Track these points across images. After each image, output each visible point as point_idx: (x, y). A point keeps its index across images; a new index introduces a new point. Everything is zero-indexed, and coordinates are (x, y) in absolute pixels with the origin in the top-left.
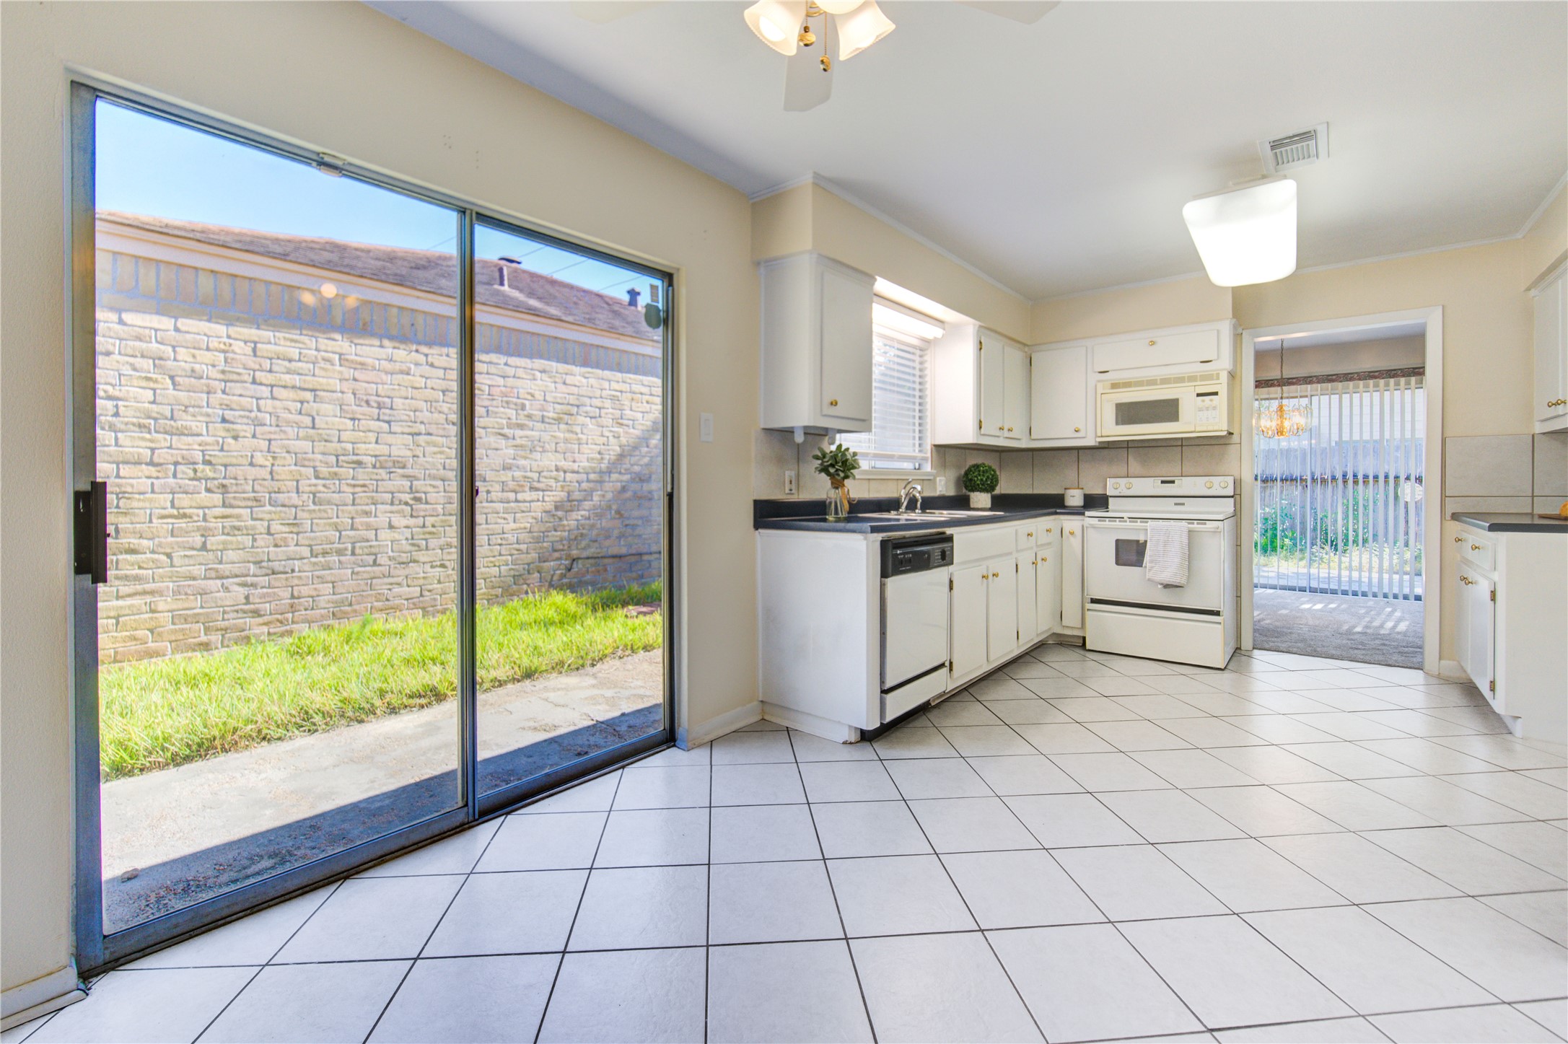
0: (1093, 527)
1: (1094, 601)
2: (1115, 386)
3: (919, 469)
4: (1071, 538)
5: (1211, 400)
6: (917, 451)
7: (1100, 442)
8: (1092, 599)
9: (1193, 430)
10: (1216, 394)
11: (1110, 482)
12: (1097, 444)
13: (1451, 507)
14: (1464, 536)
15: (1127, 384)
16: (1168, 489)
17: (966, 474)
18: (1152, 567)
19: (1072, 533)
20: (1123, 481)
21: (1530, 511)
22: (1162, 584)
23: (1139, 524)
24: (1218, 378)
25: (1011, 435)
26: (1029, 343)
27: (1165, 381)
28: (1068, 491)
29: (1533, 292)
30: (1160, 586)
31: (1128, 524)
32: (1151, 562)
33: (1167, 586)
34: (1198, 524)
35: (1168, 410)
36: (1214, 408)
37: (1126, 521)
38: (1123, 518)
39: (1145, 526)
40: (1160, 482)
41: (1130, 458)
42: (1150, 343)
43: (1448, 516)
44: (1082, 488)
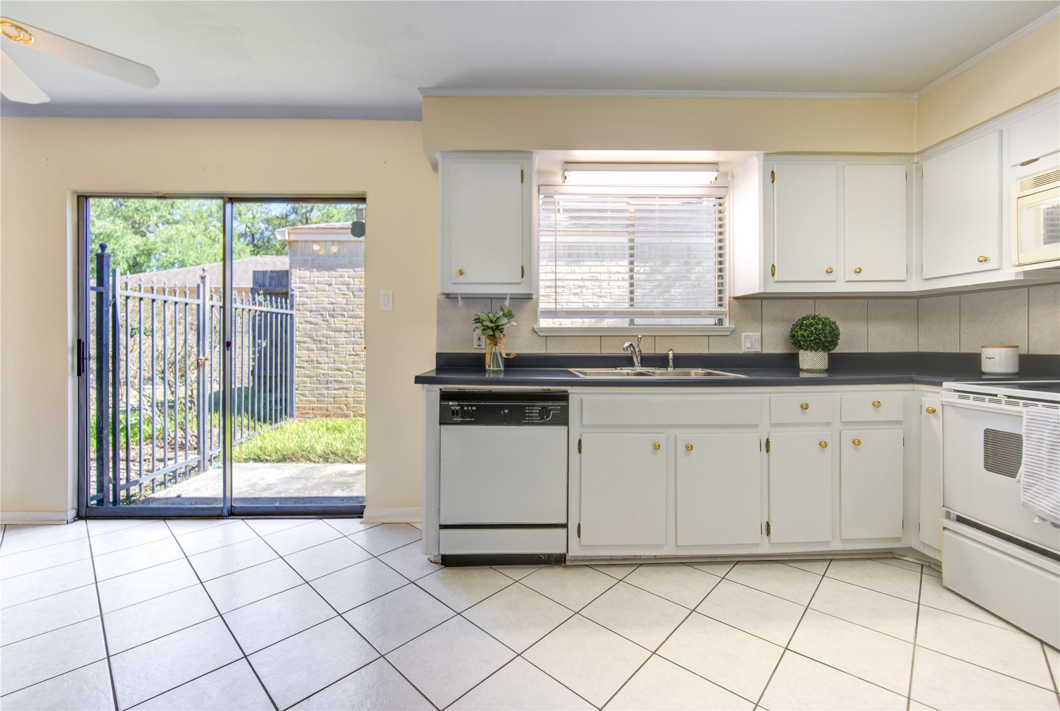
0: (952, 405)
1: (961, 519)
3: (718, 324)
4: (929, 418)
6: (717, 305)
7: (1025, 273)
8: (957, 516)
12: (1021, 277)
17: (793, 330)
18: (1031, 485)
19: (930, 411)
22: (1039, 515)
25: (860, 278)
26: (913, 150)
30: (1036, 521)
31: (1003, 406)
32: (1029, 474)
37: (999, 402)
38: (996, 395)
39: (1022, 412)
44: (1016, 346)
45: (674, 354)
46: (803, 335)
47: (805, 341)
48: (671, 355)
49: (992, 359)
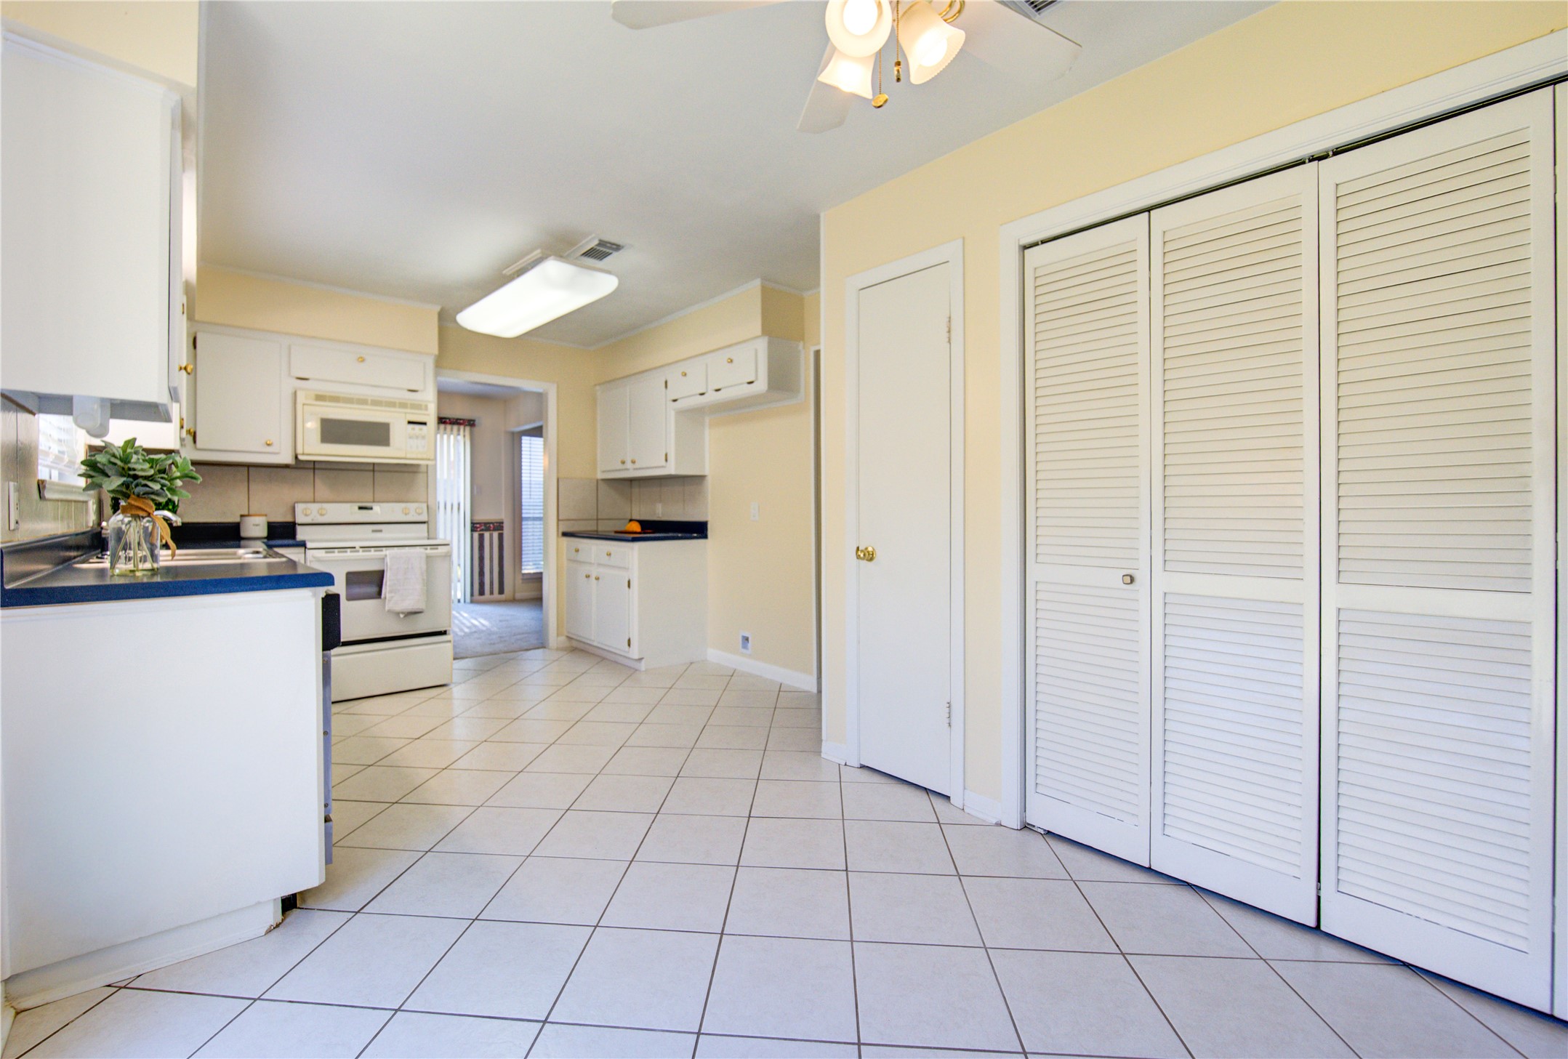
2: (320, 398)
5: (420, 429)
7: (297, 461)
9: (403, 457)
10: (425, 424)
11: (297, 508)
12: (292, 462)
13: (564, 528)
15: (335, 399)
16: (371, 516)
18: (392, 597)
20: (314, 507)
21: (596, 529)
23: (373, 553)
24: (426, 409)
27: (377, 403)
28: (245, 519)
29: (598, 388)
30: (400, 616)
31: (361, 554)
32: (391, 592)
33: (407, 614)
35: (377, 434)
36: (423, 437)
37: (358, 551)
38: (355, 548)
40: (357, 508)
41: (317, 480)
42: (360, 360)
43: (560, 534)
44: (266, 515)
49: (257, 525)
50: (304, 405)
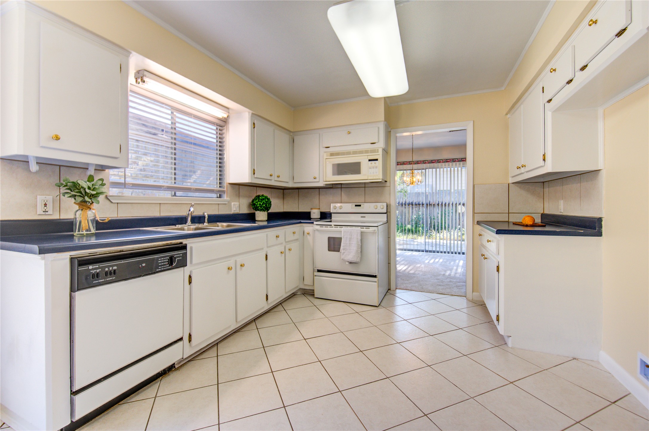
0: (317, 230)
1: (319, 271)
2: (332, 155)
3: (219, 198)
4: (308, 236)
5: (375, 163)
6: (218, 187)
7: (326, 184)
8: (318, 270)
9: (367, 178)
10: (377, 160)
11: (332, 205)
12: (325, 186)
13: (478, 218)
14: (482, 233)
15: (338, 154)
16: (358, 210)
17: (253, 201)
18: (344, 252)
19: (308, 234)
20: (338, 205)
21: (507, 220)
22: (348, 262)
23: (338, 228)
24: (378, 152)
25: (279, 179)
26: (292, 131)
27: (355, 153)
28: (312, 210)
29: (508, 116)
30: (347, 263)
31: (334, 228)
32: (344, 249)
33: (351, 263)
34: (366, 228)
35: (355, 168)
36: (376, 167)
37: (332, 227)
38: (331, 225)
39: (341, 230)
40: (354, 205)
41: (342, 193)
42: (348, 133)
43: (476, 223)
44: (319, 209)
45: (208, 215)
46: (260, 204)
47: (261, 207)
48: (207, 215)
49: (314, 213)
50: (326, 159)
